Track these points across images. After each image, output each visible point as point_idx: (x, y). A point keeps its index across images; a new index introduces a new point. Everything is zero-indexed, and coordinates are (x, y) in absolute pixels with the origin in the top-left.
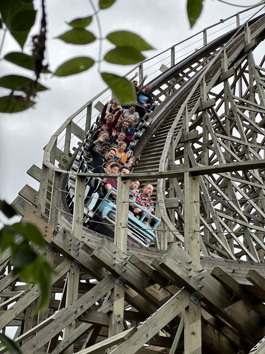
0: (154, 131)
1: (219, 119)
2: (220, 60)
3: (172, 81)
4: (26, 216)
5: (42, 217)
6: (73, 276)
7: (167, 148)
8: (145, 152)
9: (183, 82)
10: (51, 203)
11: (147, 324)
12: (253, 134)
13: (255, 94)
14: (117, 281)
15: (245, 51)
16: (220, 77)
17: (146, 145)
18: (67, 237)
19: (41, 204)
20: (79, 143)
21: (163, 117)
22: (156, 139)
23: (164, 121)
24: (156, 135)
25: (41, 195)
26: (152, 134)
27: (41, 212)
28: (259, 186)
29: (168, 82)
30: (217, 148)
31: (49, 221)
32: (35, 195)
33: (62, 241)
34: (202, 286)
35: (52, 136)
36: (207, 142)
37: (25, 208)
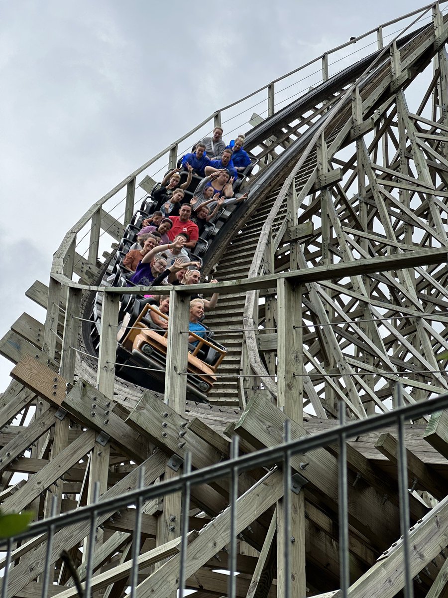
0: (239, 225)
1: (350, 203)
2: (350, 105)
3: (271, 140)
4: (22, 363)
5: (51, 364)
6: (99, 457)
7: (261, 251)
8: (224, 259)
9: (289, 142)
10: (63, 341)
11: (215, 525)
12: (407, 227)
13: (408, 161)
14: (170, 462)
15: (392, 90)
16: (349, 132)
17: (227, 248)
18: (88, 394)
19: (47, 344)
20: (114, 245)
21: (255, 200)
22: (243, 237)
23: (256, 208)
24: (243, 230)
25: (47, 329)
26: (236, 229)
27: (48, 357)
28: (417, 314)
29: (264, 142)
30: (345, 251)
31: (59, 370)
32: (40, 330)
33: (80, 401)
34: (305, 464)
35: (68, 233)
36: (329, 241)
37: (22, 351)
